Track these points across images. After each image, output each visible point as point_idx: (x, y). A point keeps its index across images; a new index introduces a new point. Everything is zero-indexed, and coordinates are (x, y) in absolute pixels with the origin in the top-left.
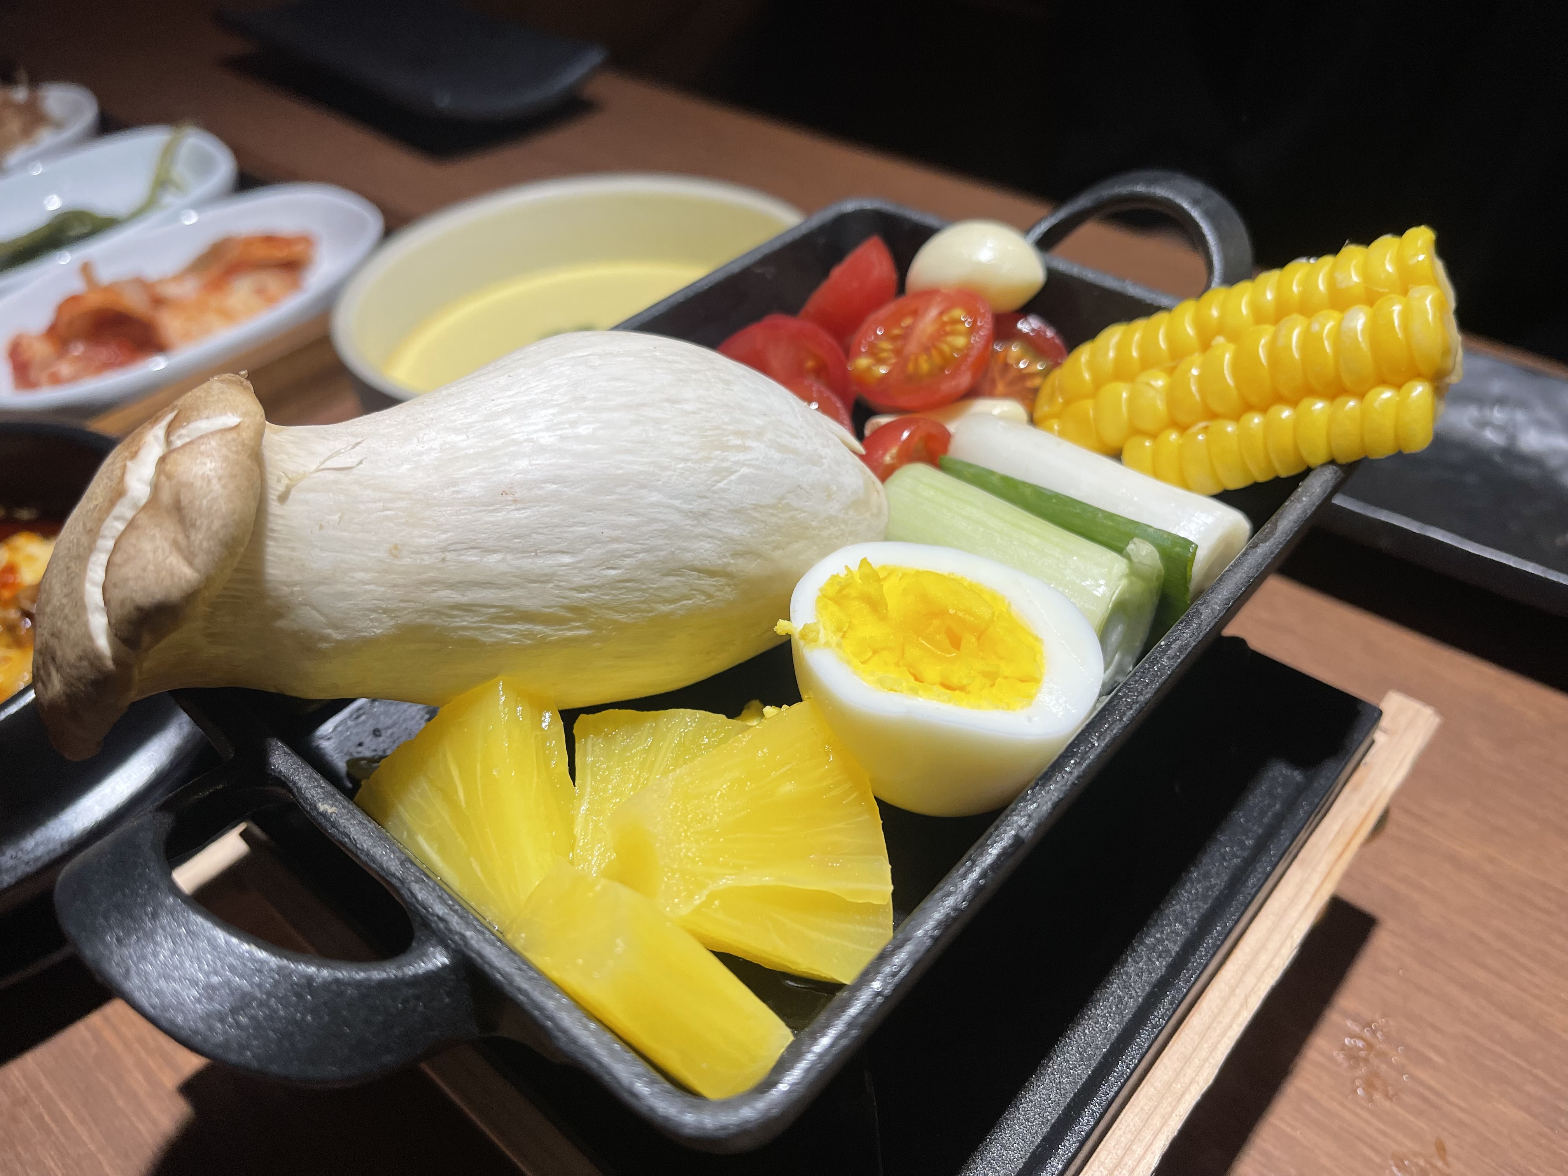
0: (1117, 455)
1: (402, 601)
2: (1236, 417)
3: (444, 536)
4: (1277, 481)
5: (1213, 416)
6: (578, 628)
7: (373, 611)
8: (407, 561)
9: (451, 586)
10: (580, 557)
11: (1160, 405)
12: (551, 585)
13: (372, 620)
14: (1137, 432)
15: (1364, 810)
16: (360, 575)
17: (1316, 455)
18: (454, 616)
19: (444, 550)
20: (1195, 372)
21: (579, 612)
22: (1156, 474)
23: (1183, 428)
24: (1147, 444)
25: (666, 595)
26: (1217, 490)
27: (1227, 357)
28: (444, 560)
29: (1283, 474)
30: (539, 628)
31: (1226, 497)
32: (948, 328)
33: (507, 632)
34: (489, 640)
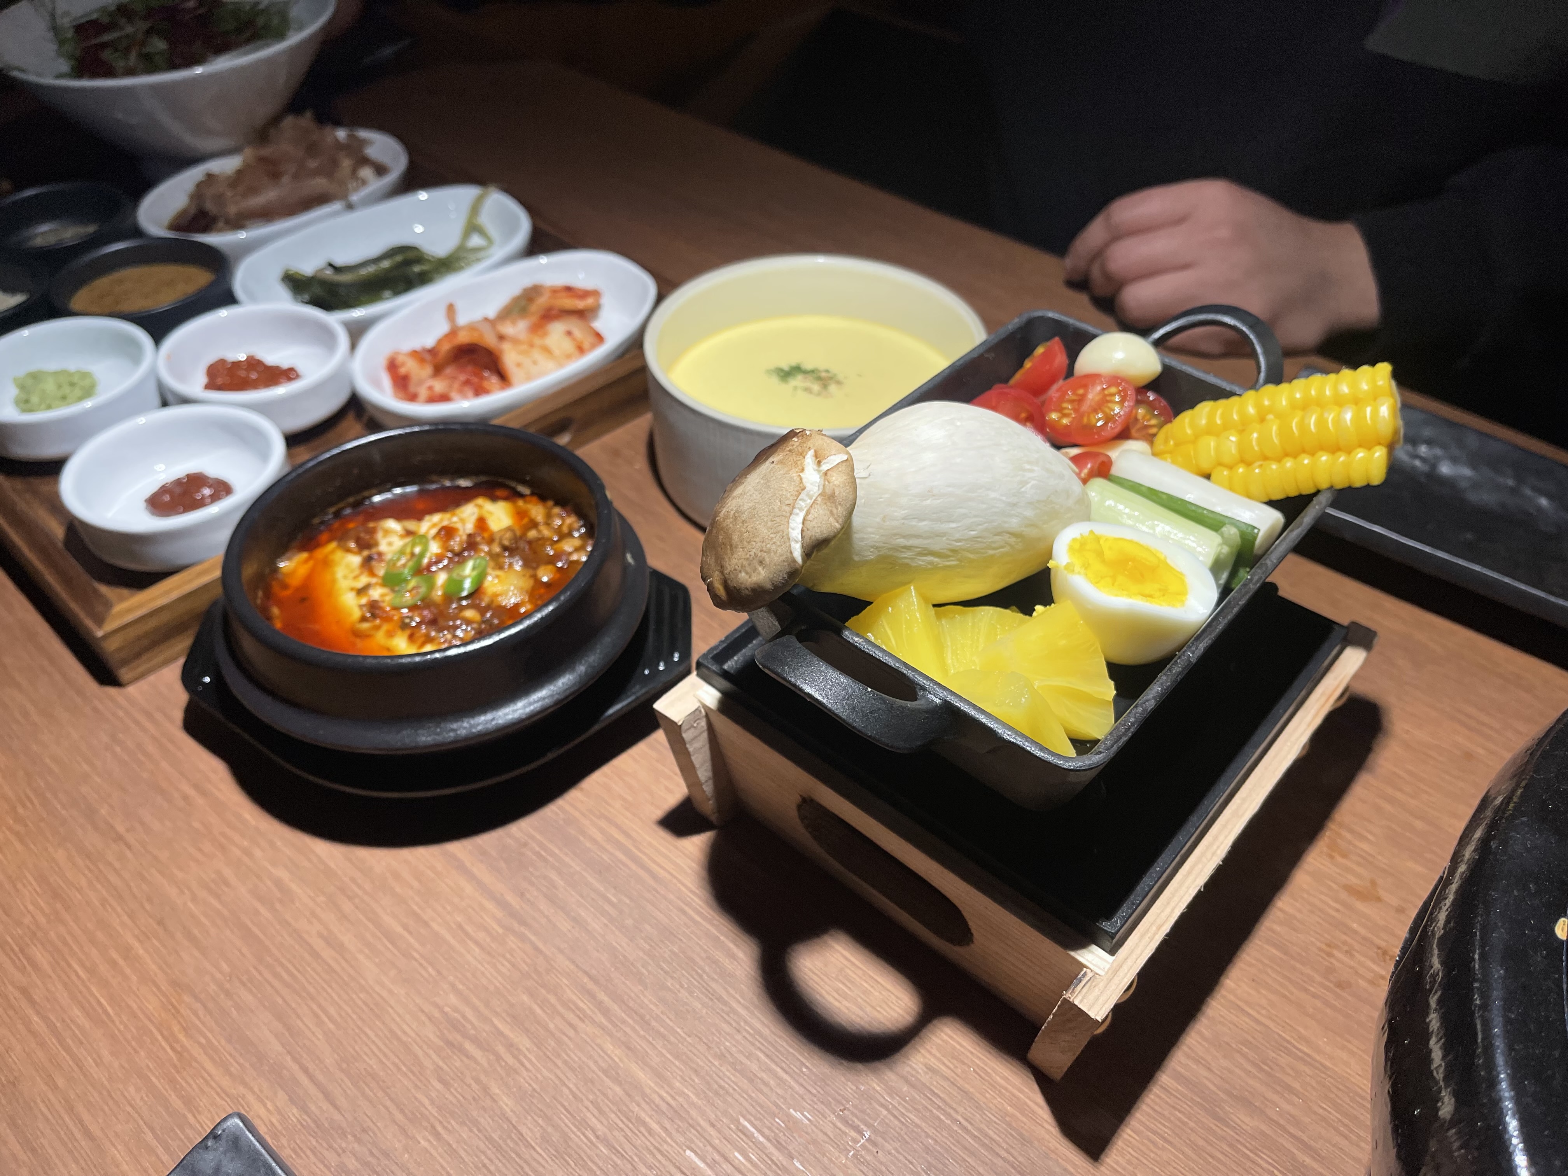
0: (1208, 477)
1: (884, 543)
2: (1279, 460)
3: (903, 512)
4: (1301, 496)
5: (1266, 458)
6: (952, 560)
7: (872, 547)
8: (888, 523)
9: (904, 537)
10: (959, 525)
11: (1234, 451)
12: (945, 538)
13: (871, 552)
14: (1220, 464)
15: (1336, 683)
16: (870, 530)
17: (1324, 485)
18: (903, 552)
19: (904, 519)
20: (1255, 435)
21: (954, 551)
22: (1231, 489)
23: (1248, 464)
24: (1225, 473)
25: (993, 545)
26: (1266, 500)
27: (1274, 428)
28: (903, 524)
29: (1304, 492)
30: (936, 559)
31: (1271, 503)
32: (1108, 398)
33: (922, 561)
34: (914, 564)
